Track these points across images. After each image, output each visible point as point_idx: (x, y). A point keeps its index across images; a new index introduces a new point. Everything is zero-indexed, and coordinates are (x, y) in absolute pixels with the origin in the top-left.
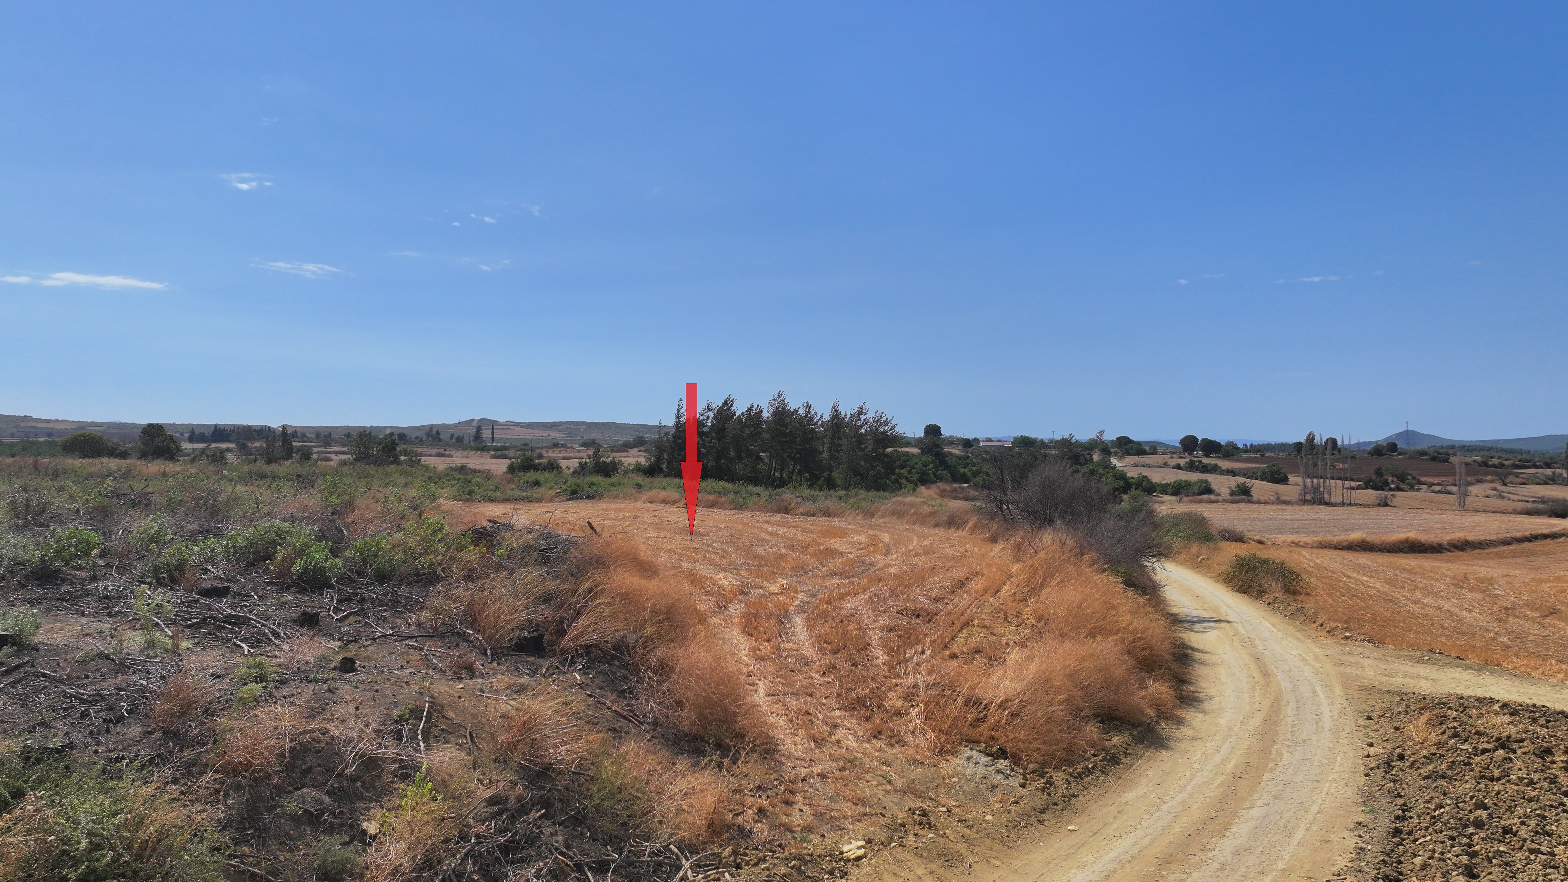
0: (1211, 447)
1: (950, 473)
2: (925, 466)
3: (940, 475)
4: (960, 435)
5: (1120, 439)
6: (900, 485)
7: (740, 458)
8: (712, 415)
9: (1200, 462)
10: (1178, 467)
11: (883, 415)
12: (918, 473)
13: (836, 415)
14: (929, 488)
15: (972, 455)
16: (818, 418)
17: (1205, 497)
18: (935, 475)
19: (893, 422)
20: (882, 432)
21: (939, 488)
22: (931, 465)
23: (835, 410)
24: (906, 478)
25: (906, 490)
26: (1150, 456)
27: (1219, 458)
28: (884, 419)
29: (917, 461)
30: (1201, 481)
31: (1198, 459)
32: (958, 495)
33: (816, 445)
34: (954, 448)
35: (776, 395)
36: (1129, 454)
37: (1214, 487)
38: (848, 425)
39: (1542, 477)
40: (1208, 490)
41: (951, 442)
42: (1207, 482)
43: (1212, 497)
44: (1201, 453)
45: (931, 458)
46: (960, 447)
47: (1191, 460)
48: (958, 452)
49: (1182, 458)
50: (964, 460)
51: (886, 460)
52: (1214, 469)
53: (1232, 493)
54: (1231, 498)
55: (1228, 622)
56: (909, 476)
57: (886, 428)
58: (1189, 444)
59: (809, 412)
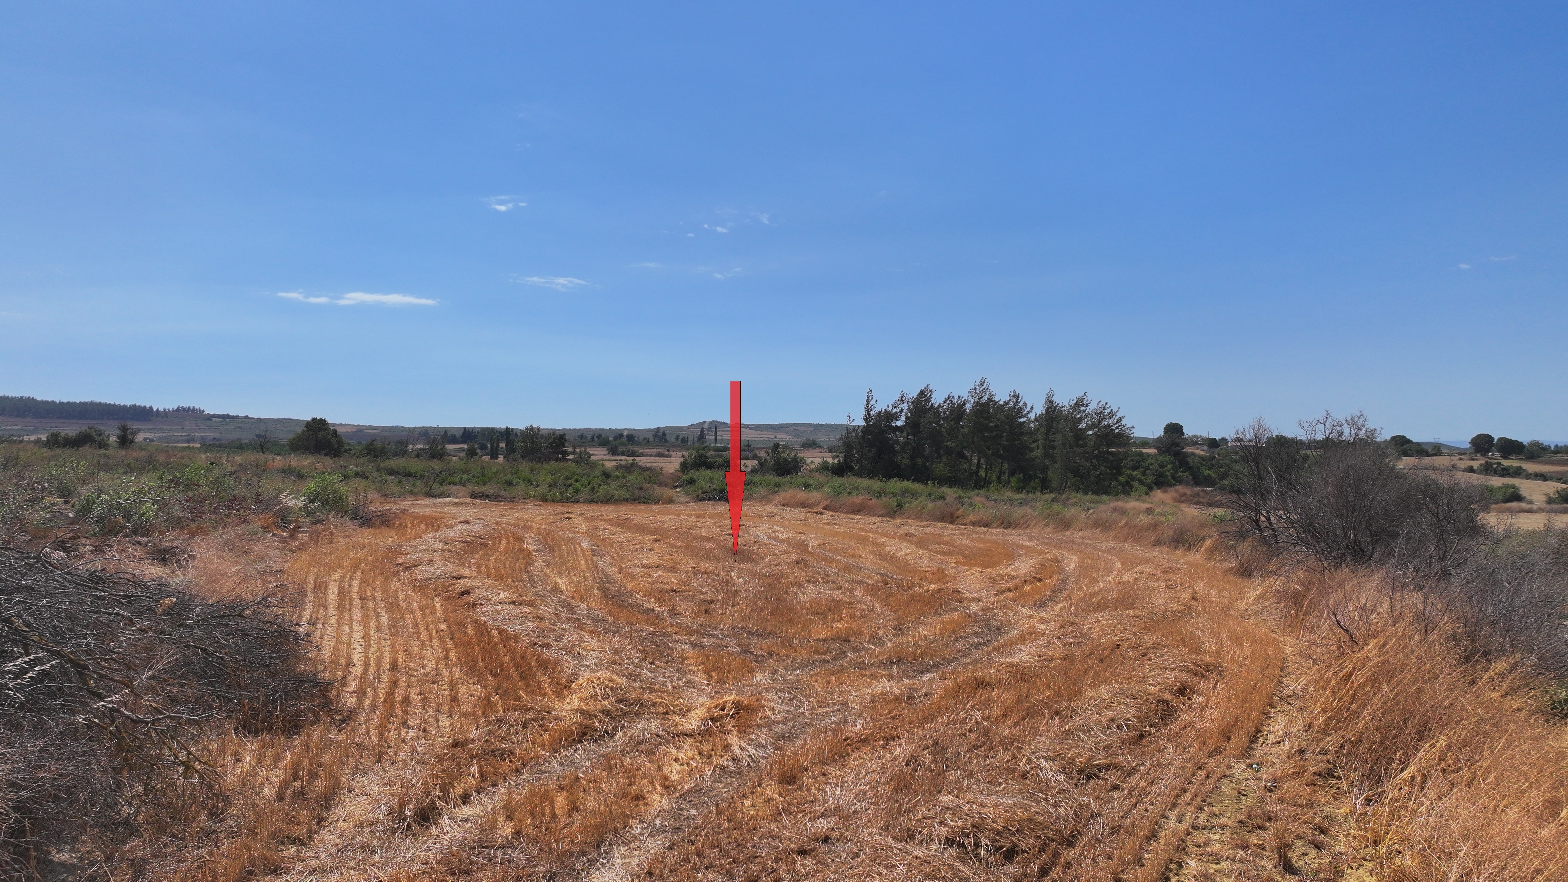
0: (1510, 447)
1: (1191, 475)
2: (1162, 467)
3: (1180, 477)
4: (1205, 435)
5: (1394, 438)
6: (1131, 487)
7: (940, 457)
8: (906, 408)
9: (1499, 464)
10: (1471, 470)
11: (1107, 406)
12: (1153, 474)
13: (1051, 407)
14: (1165, 492)
15: (1219, 455)
16: (1028, 409)
17: (1514, 505)
18: (1174, 478)
19: (1119, 415)
20: (1105, 426)
21: (1177, 491)
22: (1170, 466)
23: (1050, 402)
24: (1140, 481)
25: (1137, 494)
26: (1432, 458)
27: (1521, 459)
28: (1108, 410)
29: (1153, 461)
30: (1507, 486)
31: (1496, 461)
32: (1201, 500)
33: (1026, 441)
34: (1198, 449)
35: (978, 383)
36: (1407, 455)
37: (1524, 493)
38: (1066, 419)
40: (1515, 496)
41: (1194, 442)
42: (1514, 487)
43: (1523, 505)
44: (1497, 454)
45: (1168, 458)
46: (1205, 448)
47: (1487, 462)
48: (1202, 453)
49: (1473, 459)
50: (1209, 461)
51: (1111, 459)
52: (1518, 473)
53: (1550, 501)
54: (1549, 506)
56: (1143, 478)
57: (1110, 421)
58: (1482, 444)
59: (1017, 402)
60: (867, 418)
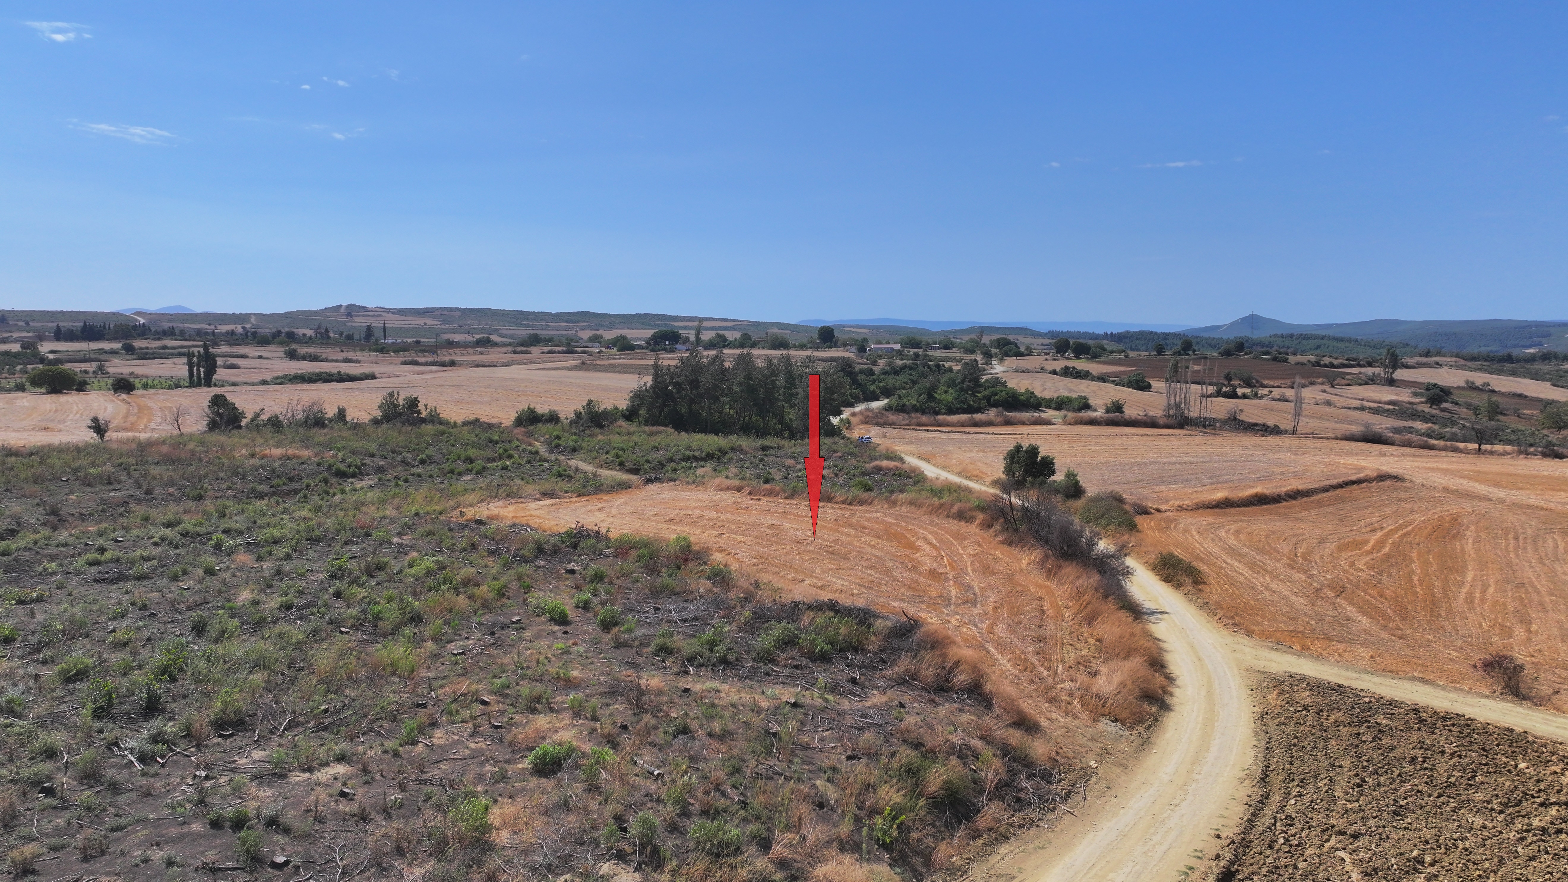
0: (1082, 349)
9: (1074, 366)
10: (1056, 374)
17: (1084, 414)
26: (1026, 358)
27: (1088, 359)
30: (1078, 392)
31: (1070, 362)
36: (1007, 353)
37: (1090, 400)
39: (1364, 378)
40: (1086, 406)
42: (1083, 393)
43: (1090, 413)
44: (1072, 355)
47: (1065, 363)
49: (1056, 360)
52: (1087, 376)
53: (1108, 412)
54: (1108, 418)
55: (1167, 613)
58: (1062, 347)
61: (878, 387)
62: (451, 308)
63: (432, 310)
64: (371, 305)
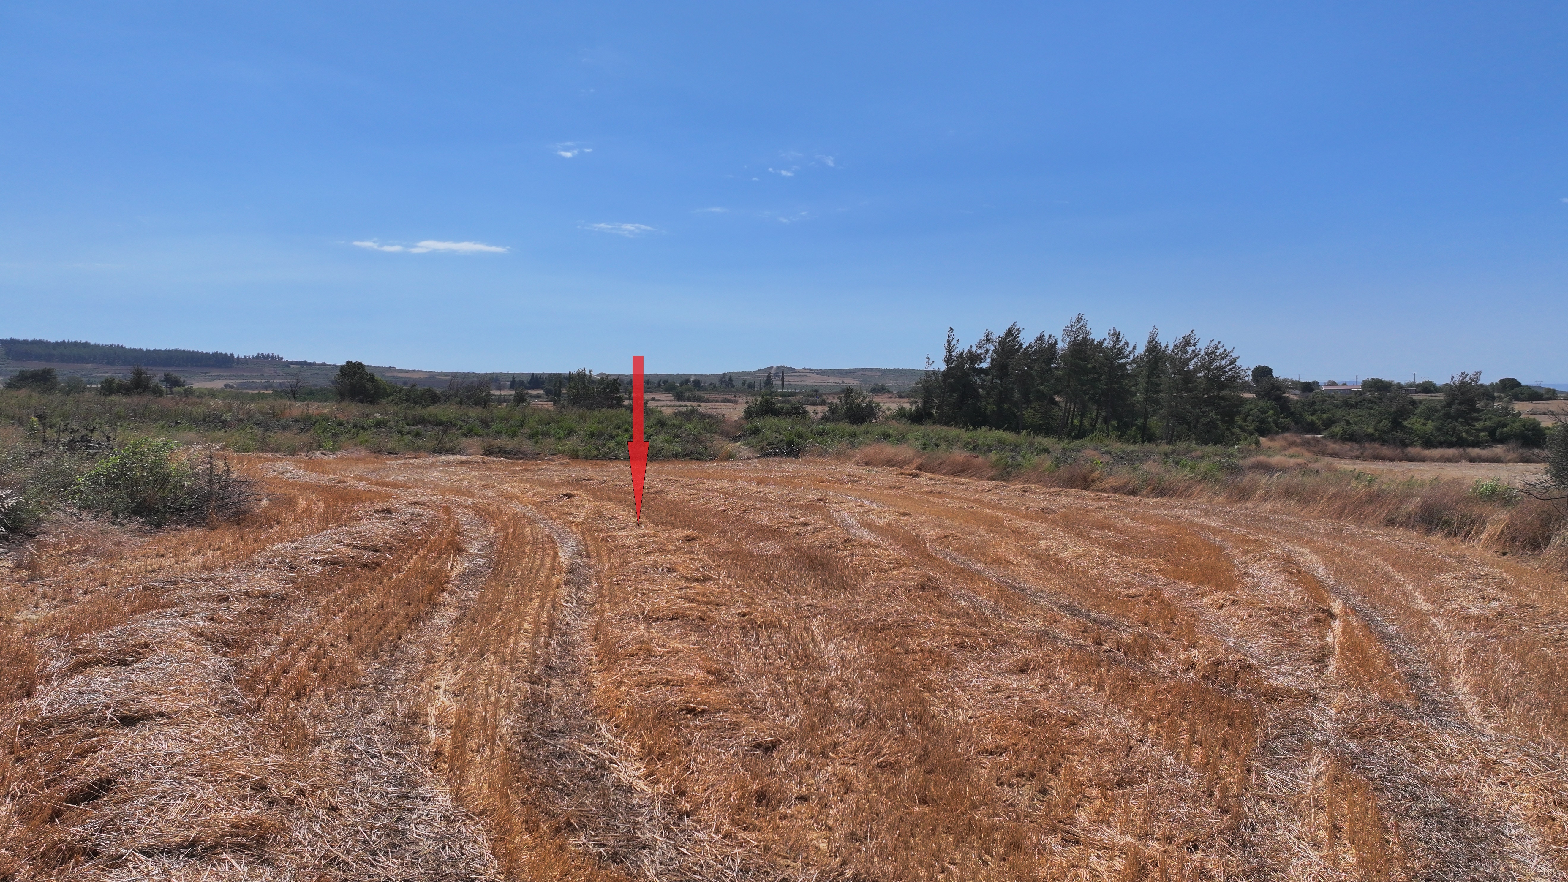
7: (1028, 402)
8: (993, 348)
11: (1220, 346)
12: (1256, 421)
13: (1153, 347)
15: (1316, 400)
16: (1130, 349)
18: (1276, 424)
20: (1218, 368)
21: (1286, 439)
22: (1271, 412)
23: (1152, 341)
24: (1242, 428)
25: (1247, 443)
28: (1222, 350)
32: (1315, 448)
34: (1292, 393)
35: (1074, 320)
38: (1171, 359)
41: (1287, 386)
45: (1269, 404)
46: (1300, 392)
48: (1295, 398)
50: (1308, 407)
51: (1222, 404)
56: (1245, 424)
57: (1223, 362)
59: (1117, 341)
60: (948, 361)
61: (1320, 418)
62: (872, 369)
63: (855, 371)
64: (798, 367)
